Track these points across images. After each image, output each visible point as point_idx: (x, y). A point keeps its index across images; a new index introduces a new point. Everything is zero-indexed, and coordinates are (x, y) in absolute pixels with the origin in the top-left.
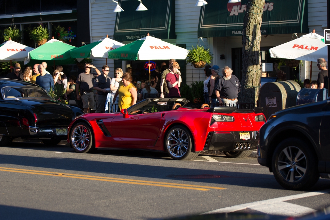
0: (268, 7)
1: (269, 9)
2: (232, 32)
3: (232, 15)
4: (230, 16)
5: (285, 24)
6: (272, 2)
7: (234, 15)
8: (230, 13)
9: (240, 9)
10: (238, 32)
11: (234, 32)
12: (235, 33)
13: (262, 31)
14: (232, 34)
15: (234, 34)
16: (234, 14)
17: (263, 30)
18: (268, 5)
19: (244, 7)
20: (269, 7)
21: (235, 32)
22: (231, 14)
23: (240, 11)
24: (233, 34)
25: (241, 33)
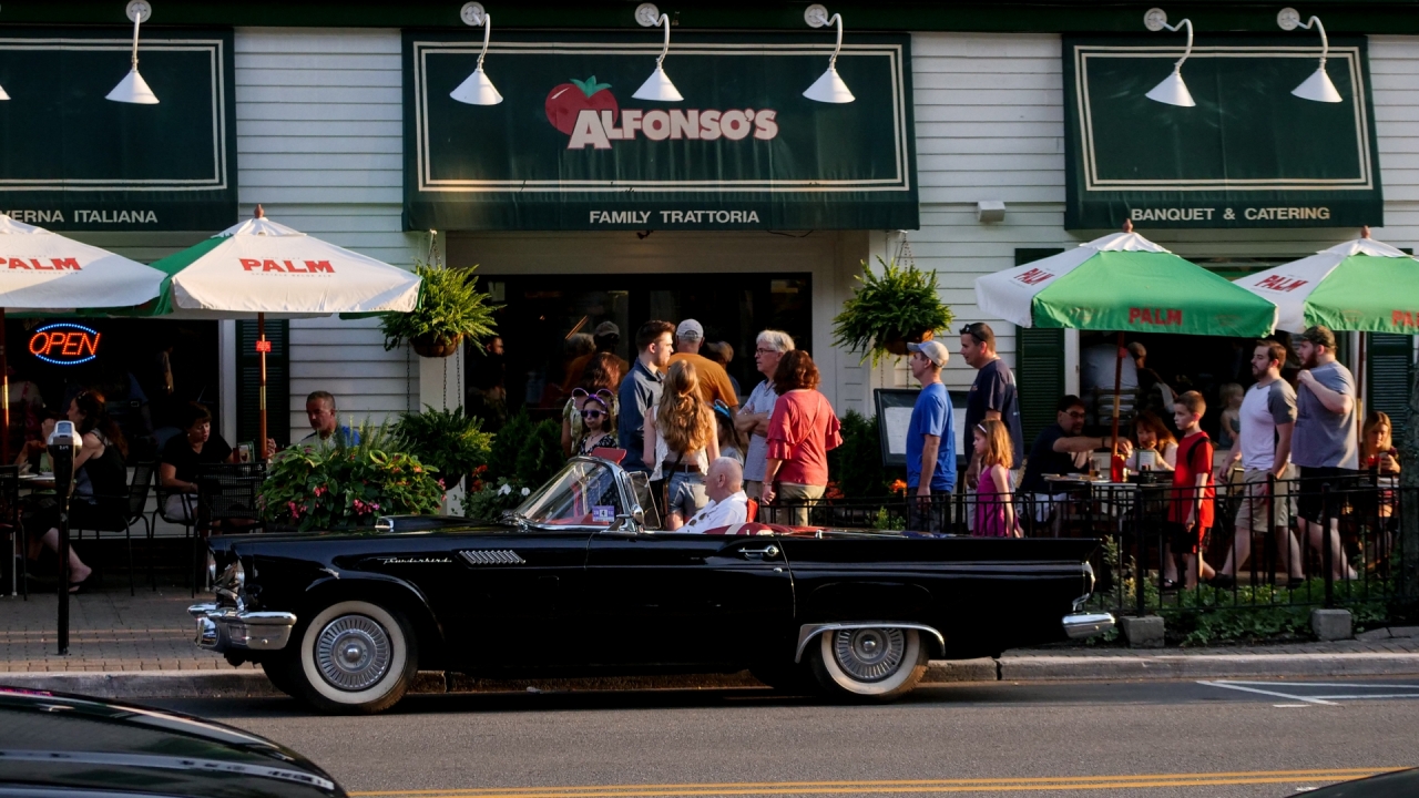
0: (753, 126)
1: (759, 134)
2: (592, 213)
3: (581, 146)
4: (572, 150)
5: (846, 193)
6: (770, 108)
7: (589, 147)
8: (568, 138)
9: (618, 124)
10: (623, 214)
11: (600, 215)
12: (605, 217)
13: (742, 217)
14: (592, 221)
15: (601, 221)
16: (589, 141)
17: (745, 213)
18: (751, 119)
19: (635, 119)
20: (758, 123)
21: (605, 213)
22: (577, 142)
23: (617, 134)
24: (596, 220)
25: (635, 221)
